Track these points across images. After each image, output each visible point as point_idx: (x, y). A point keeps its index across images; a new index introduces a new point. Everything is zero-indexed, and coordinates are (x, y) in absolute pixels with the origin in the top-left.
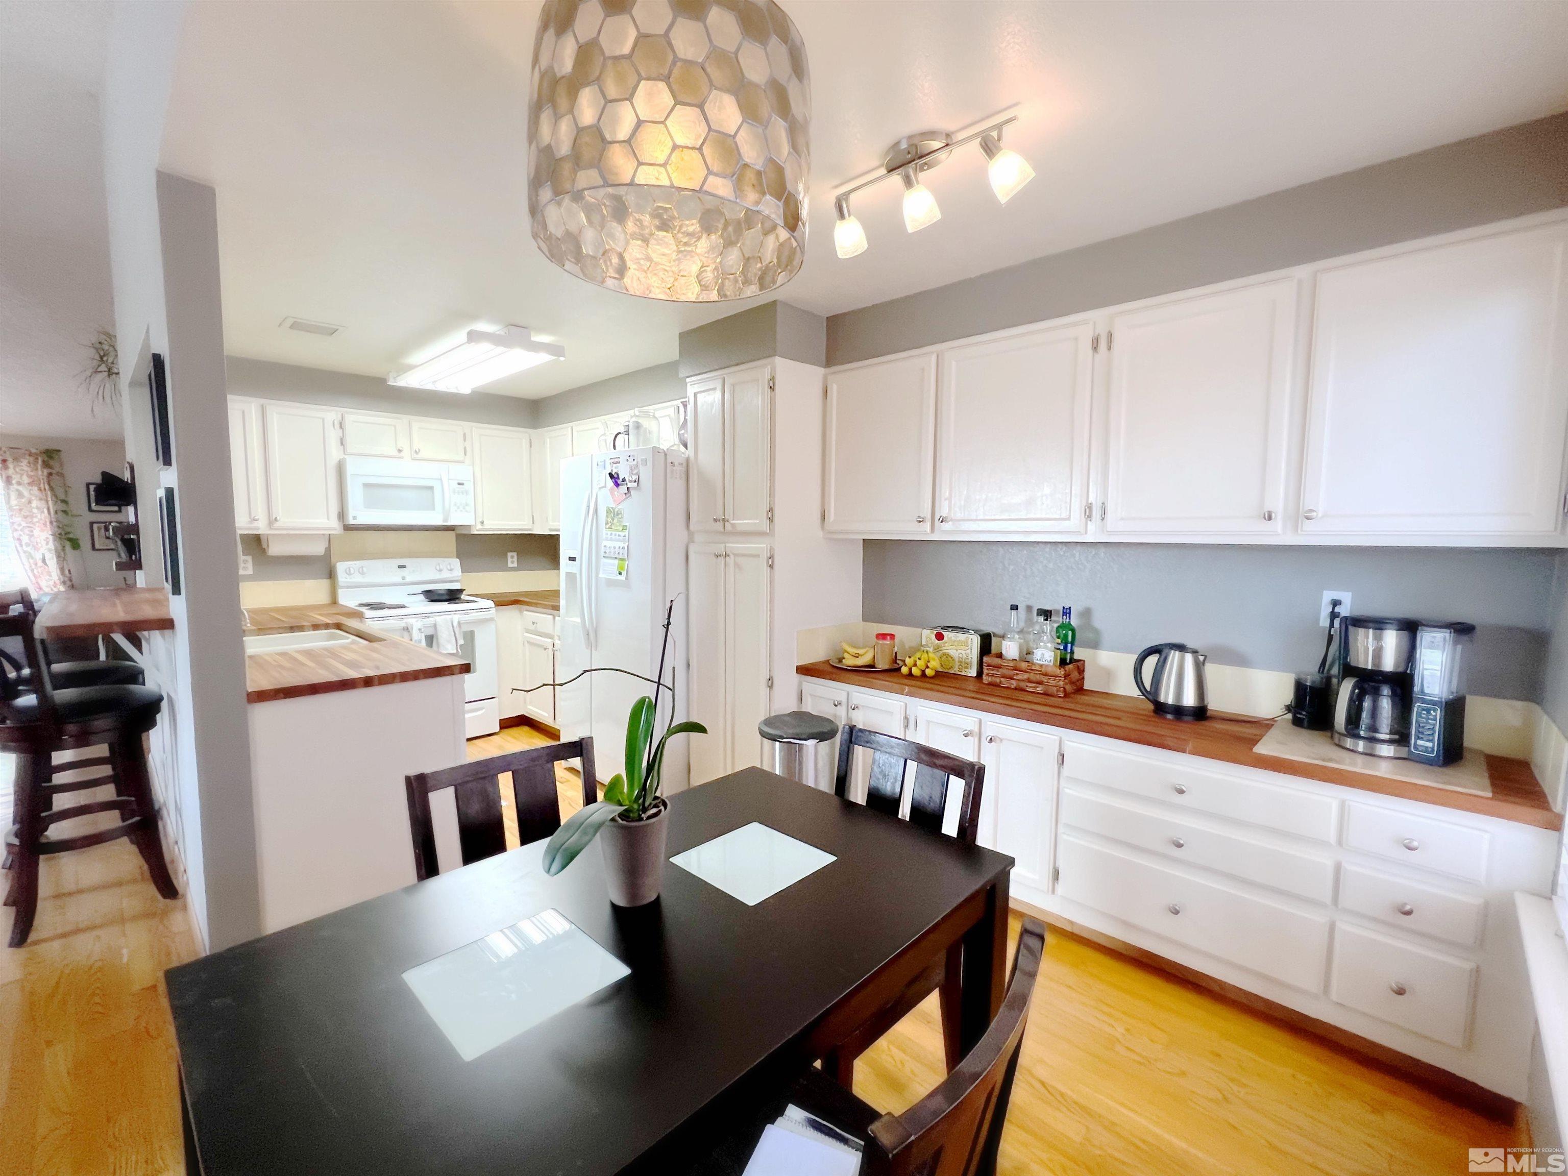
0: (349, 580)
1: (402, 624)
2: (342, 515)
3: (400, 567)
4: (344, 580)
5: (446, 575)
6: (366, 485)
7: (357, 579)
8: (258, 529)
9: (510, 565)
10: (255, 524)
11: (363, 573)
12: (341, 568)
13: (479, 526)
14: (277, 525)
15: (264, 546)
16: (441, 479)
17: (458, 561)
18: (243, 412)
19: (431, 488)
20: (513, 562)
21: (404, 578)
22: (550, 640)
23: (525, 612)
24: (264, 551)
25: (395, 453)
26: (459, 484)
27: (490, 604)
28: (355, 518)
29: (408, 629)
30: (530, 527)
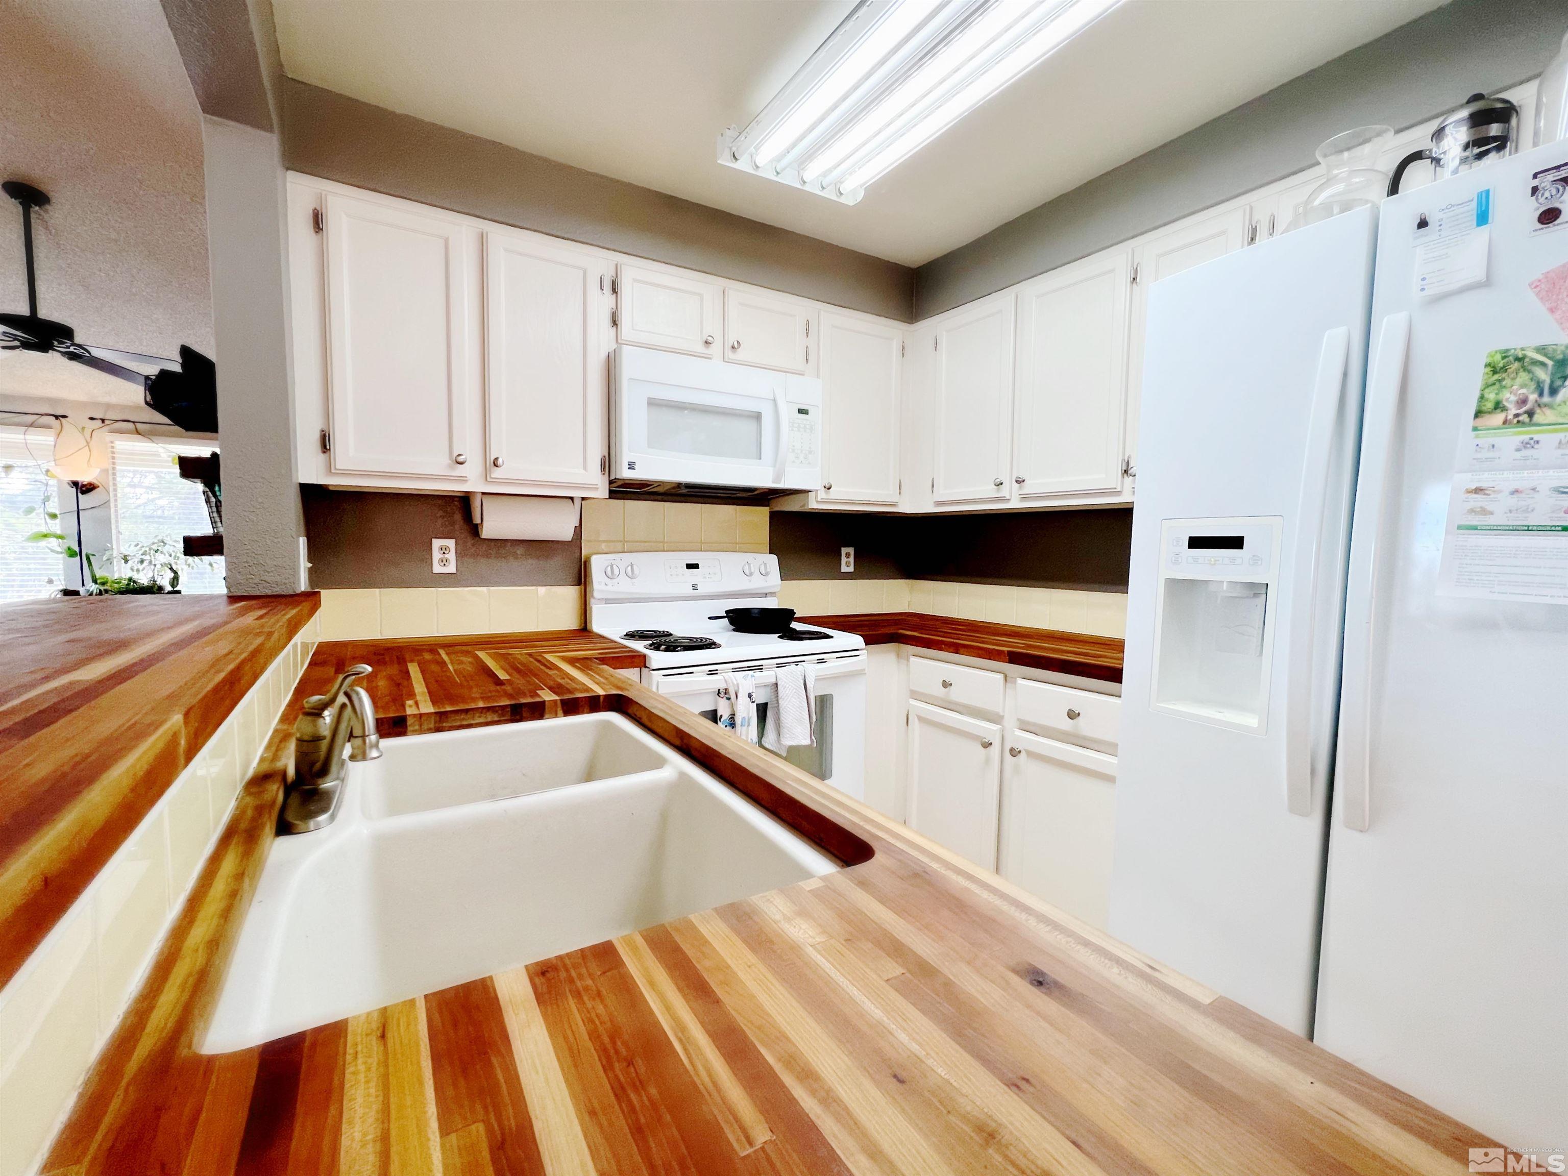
0: (609, 588)
1: (717, 682)
2: (607, 464)
3: (690, 566)
4: (603, 587)
5: (757, 583)
6: (652, 403)
7: (623, 586)
8: (462, 479)
9: (844, 569)
10: (460, 471)
11: (632, 577)
12: (598, 565)
13: (822, 495)
14: (497, 473)
15: (477, 520)
16: (774, 400)
17: (774, 558)
18: (447, 241)
19: (758, 417)
20: (848, 566)
21: (695, 587)
22: (995, 727)
23: (913, 659)
24: (475, 530)
25: (700, 348)
26: (801, 411)
27: (855, 640)
28: (631, 466)
29: (726, 691)
30: (894, 498)
